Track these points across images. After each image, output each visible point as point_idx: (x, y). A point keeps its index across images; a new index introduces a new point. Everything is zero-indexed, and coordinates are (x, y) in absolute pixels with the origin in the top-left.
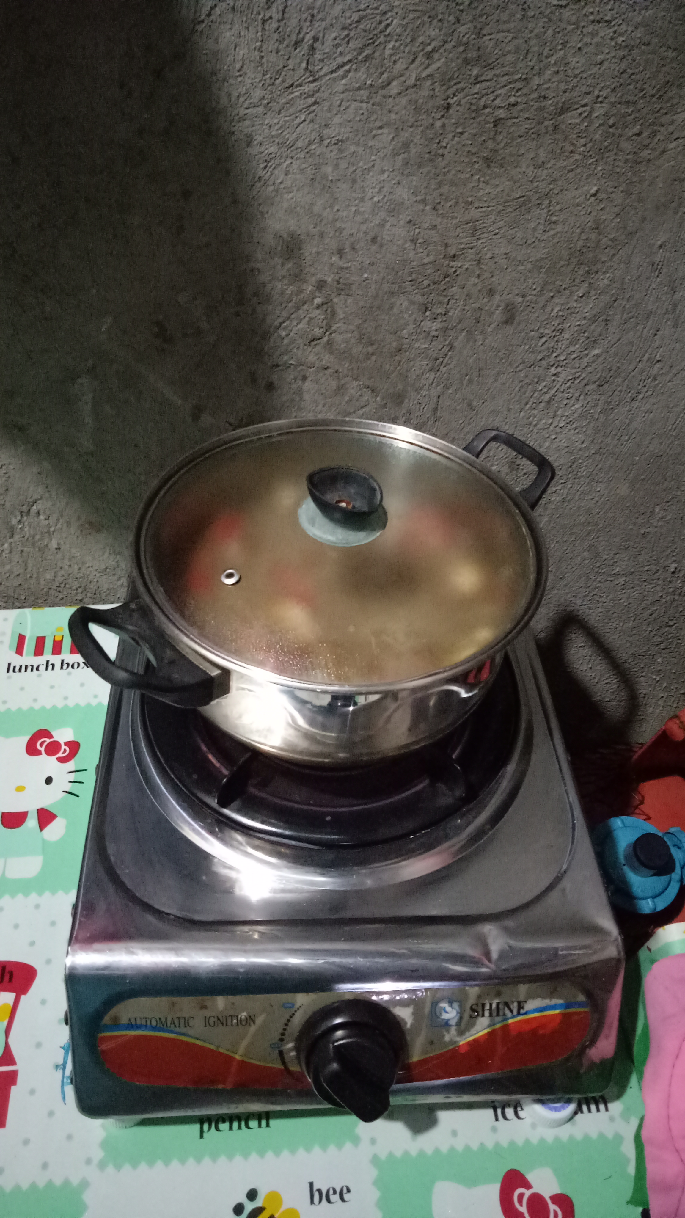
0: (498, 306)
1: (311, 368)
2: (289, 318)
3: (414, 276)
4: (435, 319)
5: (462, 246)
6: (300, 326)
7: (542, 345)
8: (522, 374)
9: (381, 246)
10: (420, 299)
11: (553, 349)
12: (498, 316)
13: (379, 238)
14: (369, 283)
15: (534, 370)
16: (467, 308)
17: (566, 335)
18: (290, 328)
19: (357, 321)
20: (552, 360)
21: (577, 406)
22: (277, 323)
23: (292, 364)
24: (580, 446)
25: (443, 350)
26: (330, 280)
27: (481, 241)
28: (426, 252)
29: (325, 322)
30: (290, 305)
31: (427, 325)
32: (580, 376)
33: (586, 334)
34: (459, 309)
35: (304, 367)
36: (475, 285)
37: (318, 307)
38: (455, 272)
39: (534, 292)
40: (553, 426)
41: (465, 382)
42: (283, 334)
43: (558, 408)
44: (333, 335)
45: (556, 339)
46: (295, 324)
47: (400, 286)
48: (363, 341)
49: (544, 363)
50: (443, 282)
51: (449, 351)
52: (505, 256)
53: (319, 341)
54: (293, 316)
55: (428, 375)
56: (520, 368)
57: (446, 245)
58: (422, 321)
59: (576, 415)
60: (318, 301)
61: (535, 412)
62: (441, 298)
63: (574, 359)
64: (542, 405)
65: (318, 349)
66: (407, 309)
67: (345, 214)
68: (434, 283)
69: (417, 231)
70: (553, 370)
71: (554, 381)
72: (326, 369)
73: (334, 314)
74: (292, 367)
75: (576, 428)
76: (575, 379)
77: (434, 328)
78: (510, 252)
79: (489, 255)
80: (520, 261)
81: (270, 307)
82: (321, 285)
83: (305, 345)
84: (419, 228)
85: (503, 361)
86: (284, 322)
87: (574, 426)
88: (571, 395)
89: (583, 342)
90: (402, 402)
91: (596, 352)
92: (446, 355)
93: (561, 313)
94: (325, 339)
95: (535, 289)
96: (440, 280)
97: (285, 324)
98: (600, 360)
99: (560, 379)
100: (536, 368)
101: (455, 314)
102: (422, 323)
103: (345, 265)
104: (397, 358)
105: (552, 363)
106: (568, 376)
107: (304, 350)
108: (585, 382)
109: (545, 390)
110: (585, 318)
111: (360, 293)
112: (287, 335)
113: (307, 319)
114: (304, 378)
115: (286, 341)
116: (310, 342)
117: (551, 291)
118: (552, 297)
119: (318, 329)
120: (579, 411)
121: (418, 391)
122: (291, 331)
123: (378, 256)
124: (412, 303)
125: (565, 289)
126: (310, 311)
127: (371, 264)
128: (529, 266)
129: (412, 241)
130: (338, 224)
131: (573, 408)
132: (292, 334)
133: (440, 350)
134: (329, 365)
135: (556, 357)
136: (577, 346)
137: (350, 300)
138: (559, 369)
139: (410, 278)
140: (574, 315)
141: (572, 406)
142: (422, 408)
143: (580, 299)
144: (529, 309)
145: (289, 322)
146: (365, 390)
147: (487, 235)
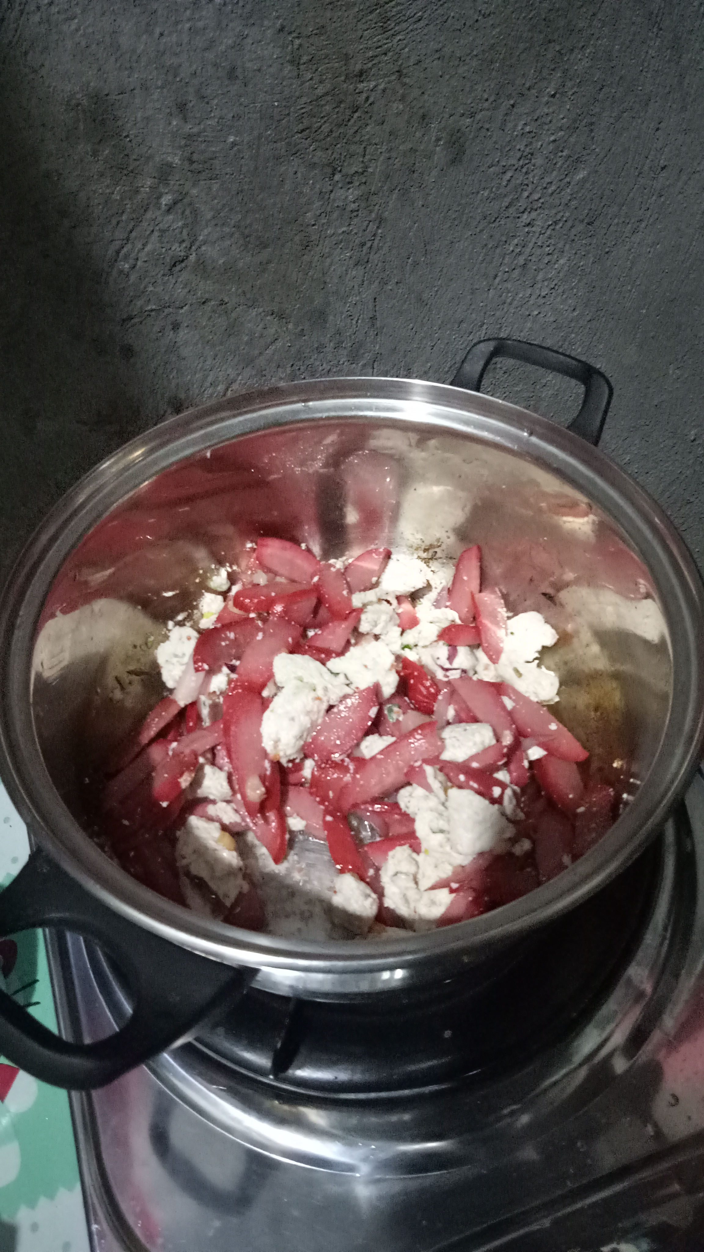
0: (438, 139)
1: (182, 308)
2: (128, 239)
3: (306, 122)
4: (349, 183)
5: (371, 53)
6: (149, 248)
7: (507, 185)
8: (484, 236)
9: (245, 83)
10: (320, 157)
11: (523, 186)
12: (440, 156)
13: (239, 70)
14: (239, 151)
15: (500, 226)
16: (394, 154)
17: (539, 161)
18: (133, 255)
19: (235, 218)
20: (522, 203)
21: (562, 261)
22: (111, 252)
23: (152, 310)
24: (571, 315)
25: (369, 229)
26: (177, 160)
27: (398, 38)
28: (317, 79)
29: (185, 232)
30: (124, 217)
31: (339, 195)
32: (562, 217)
33: (565, 153)
34: (382, 159)
35: (171, 310)
36: (398, 114)
37: (169, 210)
38: (367, 98)
39: (486, 105)
40: (534, 296)
41: (408, 268)
42: (126, 266)
43: (538, 271)
44: (203, 248)
45: (524, 170)
46: (140, 246)
47: (289, 144)
48: (251, 246)
49: (512, 210)
50: (352, 121)
51: (378, 228)
52: (437, 55)
53: (183, 265)
54: (134, 234)
55: (354, 273)
56: (480, 227)
57: (347, 58)
58: (332, 191)
59: (561, 275)
60: (166, 200)
61: (509, 285)
62: (353, 148)
63: (552, 193)
64: (516, 272)
65: (185, 276)
66: (306, 178)
67: (174, 38)
68: (339, 126)
69: (297, 42)
70: (525, 218)
71: (528, 232)
72: (204, 303)
73: (195, 215)
74: (153, 313)
75: (563, 293)
76: (556, 223)
77: (351, 197)
78: (443, 47)
79: (414, 59)
80: (460, 58)
81: (94, 230)
82: (165, 171)
83: (164, 275)
84: (298, 38)
85: (456, 223)
86: (123, 248)
87: (560, 291)
88: (552, 248)
89: (562, 165)
90: (325, 321)
91: (581, 175)
92: (374, 235)
93: (528, 129)
94: (193, 258)
95: (487, 100)
96: (347, 117)
97: (125, 250)
98: (588, 185)
99: (537, 229)
100: (502, 222)
101: (376, 169)
102: (332, 195)
103: (195, 130)
104: (306, 259)
105: (522, 209)
106: (547, 220)
107: (165, 284)
108: (569, 224)
109: (518, 250)
110: (561, 129)
111: (228, 170)
112: (133, 267)
113: (156, 233)
114: (176, 327)
115: (133, 278)
116: (170, 269)
117: (509, 97)
118: (513, 106)
119: (177, 245)
120: (566, 268)
121: (344, 299)
122: (137, 259)
123: (245, 101)
124: (312, 166)
125: (529, 89)
126: (159, 219)
127: (236, 118)
128: (474, 63)
129: (291, 62)
130: (169, 61)
131: (556, 266)
132: (139, 264)
133: (365, 230)
134: (207, 296)
135: (528, 197)
136: (555, 173)
137: (216, 186)
138: (534, 215)
139: (301, 127)
140: (546, 127)
141: (555, 264)
142: (354, 322)
143: (552, 99)
144: (483, 132)
145: (129, 246)
146: (269, 318)
147: (404, 25)
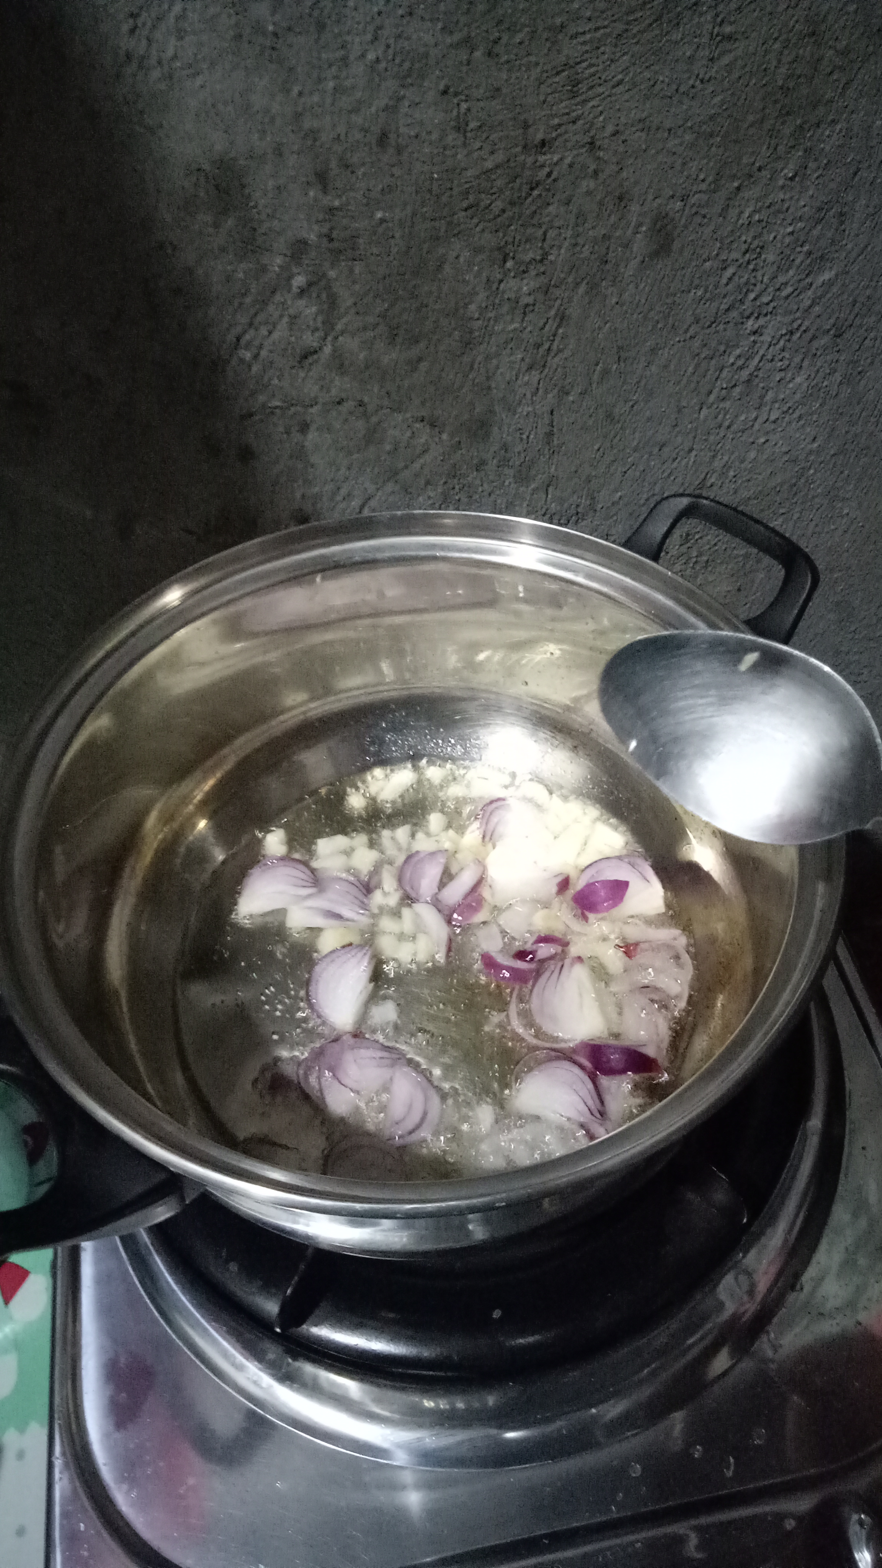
0: (640, 225)
1: (312, 406)
2: (251, 324)
3: (472, 199)
4: (524, 272)
5: (556, 121)
6: (276, 335)
7: (727, 284)
8: (697, 343)
9: (399, 150)
10: (489, 239)
11: (749, 286)
12: (640, 245)
13: (392, 136)
14: (388, 229)
15: (717, 332)
16: (581, 241)
17: (770, 256)
18: (257, 343)
19: (381, 307)
20: (747, 306)
21: (798, 380)
22: (231, 338)
23: (276, 407)
24: (810, 447)
25: (547, 327)
26: (313, 237)
27: (591, 104)
28: (487, 148)
29: (320, 319)
30: (248, 300)
31: (511, 286)
32: (800, 326)
33: (806, 248)
34: (566, 244)
35: (299, 408)
36: (589, 193)
37: (302, 292)
38: (549, 175)
39: (703, 186)
40: (760, 420)
41: (596, 377)
42: (248, 355)
43: (766, 390)
44: (341, 339)
45: (751, 267)
46: (266, 333)
47: (449, 223)
48: (399, 340)
49: (734, 314)
50: (530, 199)
51: (559, 327)
52: (640, 126)
53: (316, 357)
54: (258, 319)
55: (526, 378)
56: (691, 332)
57: (526, 126)
58: (501, 281)
59: (798, 396)
60: (299, 281)
61: (727, 404)
62: (530, 231)
63: (788, 296)
64: (737, 390)
65: (318, 370)
66: (470, 264)
67: (316, 98)
68: (512, 203)
69: (464, 106)
70: (750, 324)
71: (755, 342)
72: (339, 403)
73: (333, 302)
74: (277, 410)
75: (800, 418)
76: (792, 333)
77: (525, 289)
78: (650, 115)
79: (610, 129)
80: (670, 130)
81: (212, 311)
82: (299, 249)
83: (293, 367)
84: (466, 101)
85: (659, 326)
86: (245, 332)
87: (796, 415)
88: (787, 362)
89: (802, 262)
90: (487, 435)
91: (827, 276)
92: (554, 335)
93: (757, 217)
94: (328, 350)
95: (703, 181)
96: (523, 195)
97: (247, 337)
98: (834, 289)
99: (766, 338)
100: (720, 328)
101: (559, 256)
102: (502, 285)
103: (337, 203)
104: (466, 359)
105: (747, 313)
106: (778, 329)
107: (292, 377)
108: (809, 335)
109: (740, 363)
110: (802, 219)
111: (375, 251)
112: (256, 356)
113: (286, 320)
114: (304, 428)
115: (255, 369)
116: (300, 362)
117: (734, 177)
118: (738, 189)
119: (309, 333)
120: (804, 388)
121: (511, 410)
122: (261, 347)
123: (397, 171)
124: (477, 250)
125: (760, 169)
126: (289, 302)
127: (388, 190)
128: (688, 137)
129: (458, 129)
130: (308, 123)
131: (791, 385)
132: (264, 353)
133: (542, 329)
134: (344, 395)
135: (755, 299)
136: (791, 273)
137: (358, 268)
138: (762, 321)
139: (465, 204)
140: (782, 217)
141: (790, 381)
142: (524, 437)
143: (789, 183)
144: (698, 219)
145: (252, 332)
146: (418, 425)
147: (600, 90)
